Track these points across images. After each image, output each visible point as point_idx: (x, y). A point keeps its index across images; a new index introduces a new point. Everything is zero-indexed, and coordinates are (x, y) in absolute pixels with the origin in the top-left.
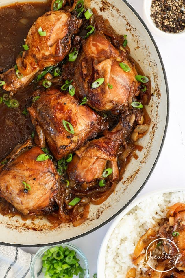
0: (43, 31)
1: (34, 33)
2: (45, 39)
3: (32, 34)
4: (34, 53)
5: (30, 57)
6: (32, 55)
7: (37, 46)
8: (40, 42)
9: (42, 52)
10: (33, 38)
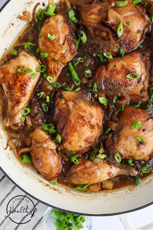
0: (52, 35)
1: (45, 42)
2: (56, 41)
3: (43, 44)
4: (53, 57)
5: (51, 62)
6: (53, 60)
7: (53, 50)
8: (54, 46)
9: (59, 52)
10: (46, 46)
